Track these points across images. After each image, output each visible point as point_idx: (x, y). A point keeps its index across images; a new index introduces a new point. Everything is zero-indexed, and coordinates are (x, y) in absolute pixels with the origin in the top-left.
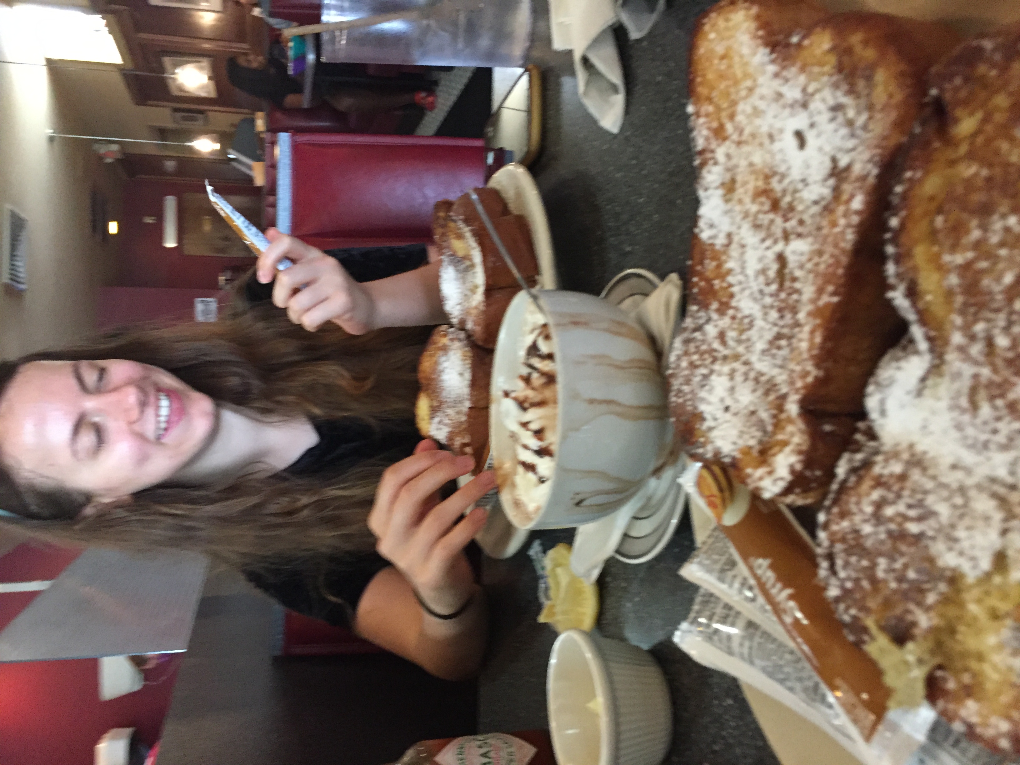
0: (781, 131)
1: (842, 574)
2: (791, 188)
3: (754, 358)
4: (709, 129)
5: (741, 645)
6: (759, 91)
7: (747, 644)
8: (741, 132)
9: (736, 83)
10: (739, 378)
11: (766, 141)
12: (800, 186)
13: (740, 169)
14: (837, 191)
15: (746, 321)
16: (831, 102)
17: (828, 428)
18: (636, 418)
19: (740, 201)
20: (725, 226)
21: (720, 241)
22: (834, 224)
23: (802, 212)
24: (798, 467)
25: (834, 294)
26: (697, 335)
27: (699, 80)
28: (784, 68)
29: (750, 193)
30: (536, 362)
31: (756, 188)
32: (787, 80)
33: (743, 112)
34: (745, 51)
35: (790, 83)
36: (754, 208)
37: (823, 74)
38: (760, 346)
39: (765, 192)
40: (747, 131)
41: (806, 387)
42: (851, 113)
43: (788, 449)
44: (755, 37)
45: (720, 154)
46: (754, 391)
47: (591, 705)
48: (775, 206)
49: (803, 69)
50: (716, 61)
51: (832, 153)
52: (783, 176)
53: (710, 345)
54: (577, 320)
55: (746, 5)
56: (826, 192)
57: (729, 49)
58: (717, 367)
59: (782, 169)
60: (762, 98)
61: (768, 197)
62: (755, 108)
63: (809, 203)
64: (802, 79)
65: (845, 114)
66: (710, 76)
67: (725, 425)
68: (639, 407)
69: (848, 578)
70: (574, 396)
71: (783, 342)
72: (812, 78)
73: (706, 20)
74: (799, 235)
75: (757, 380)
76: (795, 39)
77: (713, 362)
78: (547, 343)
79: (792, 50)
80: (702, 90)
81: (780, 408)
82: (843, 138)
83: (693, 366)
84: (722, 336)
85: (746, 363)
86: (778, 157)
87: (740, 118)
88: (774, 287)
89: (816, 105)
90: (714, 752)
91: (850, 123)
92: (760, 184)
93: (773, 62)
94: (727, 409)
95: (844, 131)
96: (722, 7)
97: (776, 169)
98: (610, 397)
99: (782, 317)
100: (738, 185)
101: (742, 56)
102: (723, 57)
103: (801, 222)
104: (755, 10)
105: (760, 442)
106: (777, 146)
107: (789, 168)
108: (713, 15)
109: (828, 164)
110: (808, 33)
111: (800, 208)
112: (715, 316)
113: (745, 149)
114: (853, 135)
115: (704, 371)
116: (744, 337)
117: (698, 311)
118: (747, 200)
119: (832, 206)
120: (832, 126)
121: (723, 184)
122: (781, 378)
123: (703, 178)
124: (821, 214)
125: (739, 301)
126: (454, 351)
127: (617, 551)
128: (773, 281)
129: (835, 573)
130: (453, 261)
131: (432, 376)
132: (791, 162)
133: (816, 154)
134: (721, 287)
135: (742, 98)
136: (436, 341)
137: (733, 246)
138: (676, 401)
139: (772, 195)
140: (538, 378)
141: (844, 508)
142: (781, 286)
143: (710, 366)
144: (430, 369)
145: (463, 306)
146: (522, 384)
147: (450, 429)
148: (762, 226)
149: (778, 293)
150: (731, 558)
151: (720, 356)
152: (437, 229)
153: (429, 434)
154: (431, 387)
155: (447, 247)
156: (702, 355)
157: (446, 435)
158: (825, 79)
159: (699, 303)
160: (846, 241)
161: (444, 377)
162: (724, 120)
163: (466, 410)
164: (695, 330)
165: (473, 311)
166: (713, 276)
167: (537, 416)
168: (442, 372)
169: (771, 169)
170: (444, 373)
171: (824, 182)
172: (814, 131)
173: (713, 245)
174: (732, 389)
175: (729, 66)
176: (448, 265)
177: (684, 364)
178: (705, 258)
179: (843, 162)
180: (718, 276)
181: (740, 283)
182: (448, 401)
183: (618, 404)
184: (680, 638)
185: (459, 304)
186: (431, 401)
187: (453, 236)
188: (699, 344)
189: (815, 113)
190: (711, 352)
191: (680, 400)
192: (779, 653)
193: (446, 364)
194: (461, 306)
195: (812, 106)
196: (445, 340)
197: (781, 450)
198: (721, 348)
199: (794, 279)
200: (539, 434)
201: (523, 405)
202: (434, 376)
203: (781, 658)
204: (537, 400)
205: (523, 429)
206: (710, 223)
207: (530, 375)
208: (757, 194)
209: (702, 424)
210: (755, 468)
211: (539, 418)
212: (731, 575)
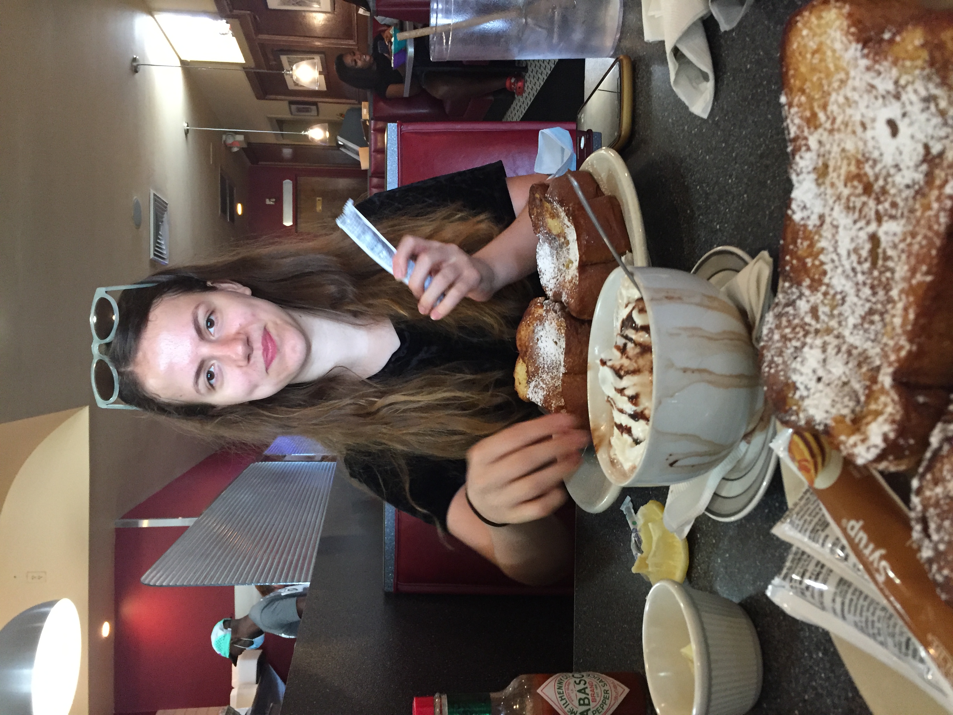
0: (874, 120)
1: (935, 537)
2: (884, 172)
3: (846, 333)
4: (801, 118)
5: (834, 601)
6: (850, 83)
7: (839, 600)
8: (834, 120)
9: (829, 75)
10: (831, 351)
11: (859, 130)
12: (892, 171)
13: (833, 155)
14: (929, 176)
15: (839, 297)
16: (923, 93)
17: (921, 399)
18: (727, 387)
19: (833, 185)
20: (817, 208)
21: (812, 222)
22: (928, 207)
23: (894, 195)
24: (892, 436)
25: (927, 273)
26: (790, 310)
27: (791, 72)
28: (876, 62)
29: (842, 178)
30: (631, 333)
31: (849, 172)
32: (879, 73)
33: (836, 102)
34: (838, 46)
35: (882, 76)
36: (846, 192)
37: (916, 67)
38: (852, 321)
39: (859, 177)
40: (839, 121)
41: (899, 360)
42: (943, 104)
43: (881, 419)
44: (848, 33)
45: (813, 142)
46: (847, 363)
47: (684, 650)
48: (868, 189)
49: (895, 63)
50: (809, 56)
51: (924, 140)
52: (875, 162)
53: (802, 319)
54: (671, 294)
55: (838, 4)
56: (919, 177)
57: (821, 44)
58: (809, 340)
59: (876, 154)
60: (854, 89)
61: (860, 181)
62: (847, 98)
63: (902, 187)
64: (895, 72)
65: (937, 105)
66: (803, 69)
67: (818, 395)
68: (731, 376)
69: (941, 541)
70: (669, 365)
71: (876, 318)
72: (904, 70)
73: (798, 18)
74: (892, 217)
75: (849, 353)
76: (887, 36)
77: (805, 336)
78: (643, 315)
79: (884, 45)
80: (795, 83)
81: (874, 380)
82: (935, 127)
83: (785, 338)
84: (814, 311)
85: (838, 337)
86: (871, 144)
87: (833, 108)
88: (867, 266)
89: (909, 95)
90: (805, 701)
91: (942, 113)
92: (853, 168)
93: (866, 56)
94: (819, 379)
95: (937, 120)
96: (813, 6)
97: (867, 155)
98: (702, 367)
99: (874, 294)
100: (831, 169)
101: (834, 51)
102: (814, 53)
103: (894, 205)
104: (847, 9)
105: (853, 411)
106: (869, 133)
107: (881, 155)
108: (806, 14)
109: (921, 150)
110: (900, 29)
111: (893, 191)
112: (807, 292)
113: (837, 136)
114: (945, 124)
115: (798, 344)
116: (836, 312)
117: (791, 287)
118: (840, 185)
119: (926, 190)
120: (925, 115)
121: (815, 169)
122: (874, 351)
123: (797, 164)
124: (914, 198)
125: (830, 278)
126: (550, 321)
127: (708, 509)
128: (866, 260)
129: (928, 536)
130: (548, 239)
131: (529, 344)
132: (883, 149)
133: (908, 142)
134: (813, 265)
135: (834, 90)
136: (532, 311)
137: (825, 227)
138: (769, 372)
139: (865, 179)
140: (633, 348)
141: (937, 474)
142: (874, 264)
143: (802, 339)
144: (527, 337)
145: (557, 280)
146: (618, 354)
147: (545, 392)
148: (854, 208)
149: (870, 271)
150: (823, 519)
151: (812, 329)
152: (533, 209)
153: (528, 397)
154: (528, 354)
155: (543, 226)
156: (794, 329)
157: (542, 398)
158: (917, 72)
159: (791, 280)
160: (939, 224)
161: (540, 344)
162: (817, 109)
163: (561, 375)
164: (787, 305)
165: (568, 284)
166: (805, 255)
167: (632, 383)
168: (538, 340)
169: (863, 155)
170: (540, 341)
171: (917, 166)
172: (907, 120)
173: (805, 226)
174: (825, 361)
175: (822, 60)
176: (544, 242)
177: (776, 337)
178: (797, 238)
179: (936, 149)
180: (810, 255)
181: (833, 261)
182: (544, 367)
183: (710, 373)
184: (773, 592)
185: (553, 278)
186: (527, 367)
187: (548, 216)
188: (791, 318)
189: (907, 103)
190: (804, 325)
191: (773, 371)
192: (871, 609)
193: (541, 333)
194: (555, 280)
195: (904, 97)
196: (541, 311)
197: (875, 419)
198: (813, 322)
199: (887, 258)
200: (634, 399)
201: (619, 373)
202: (531, 344)
203: (873, 614)
204: (631, 368)
205: (619, 395)
206: (802, 205)
207: (625, 345)
208: (850, 179)
209: (795, 394)
210: (849, 435)
211: (635, 385)
212: (823, 535)
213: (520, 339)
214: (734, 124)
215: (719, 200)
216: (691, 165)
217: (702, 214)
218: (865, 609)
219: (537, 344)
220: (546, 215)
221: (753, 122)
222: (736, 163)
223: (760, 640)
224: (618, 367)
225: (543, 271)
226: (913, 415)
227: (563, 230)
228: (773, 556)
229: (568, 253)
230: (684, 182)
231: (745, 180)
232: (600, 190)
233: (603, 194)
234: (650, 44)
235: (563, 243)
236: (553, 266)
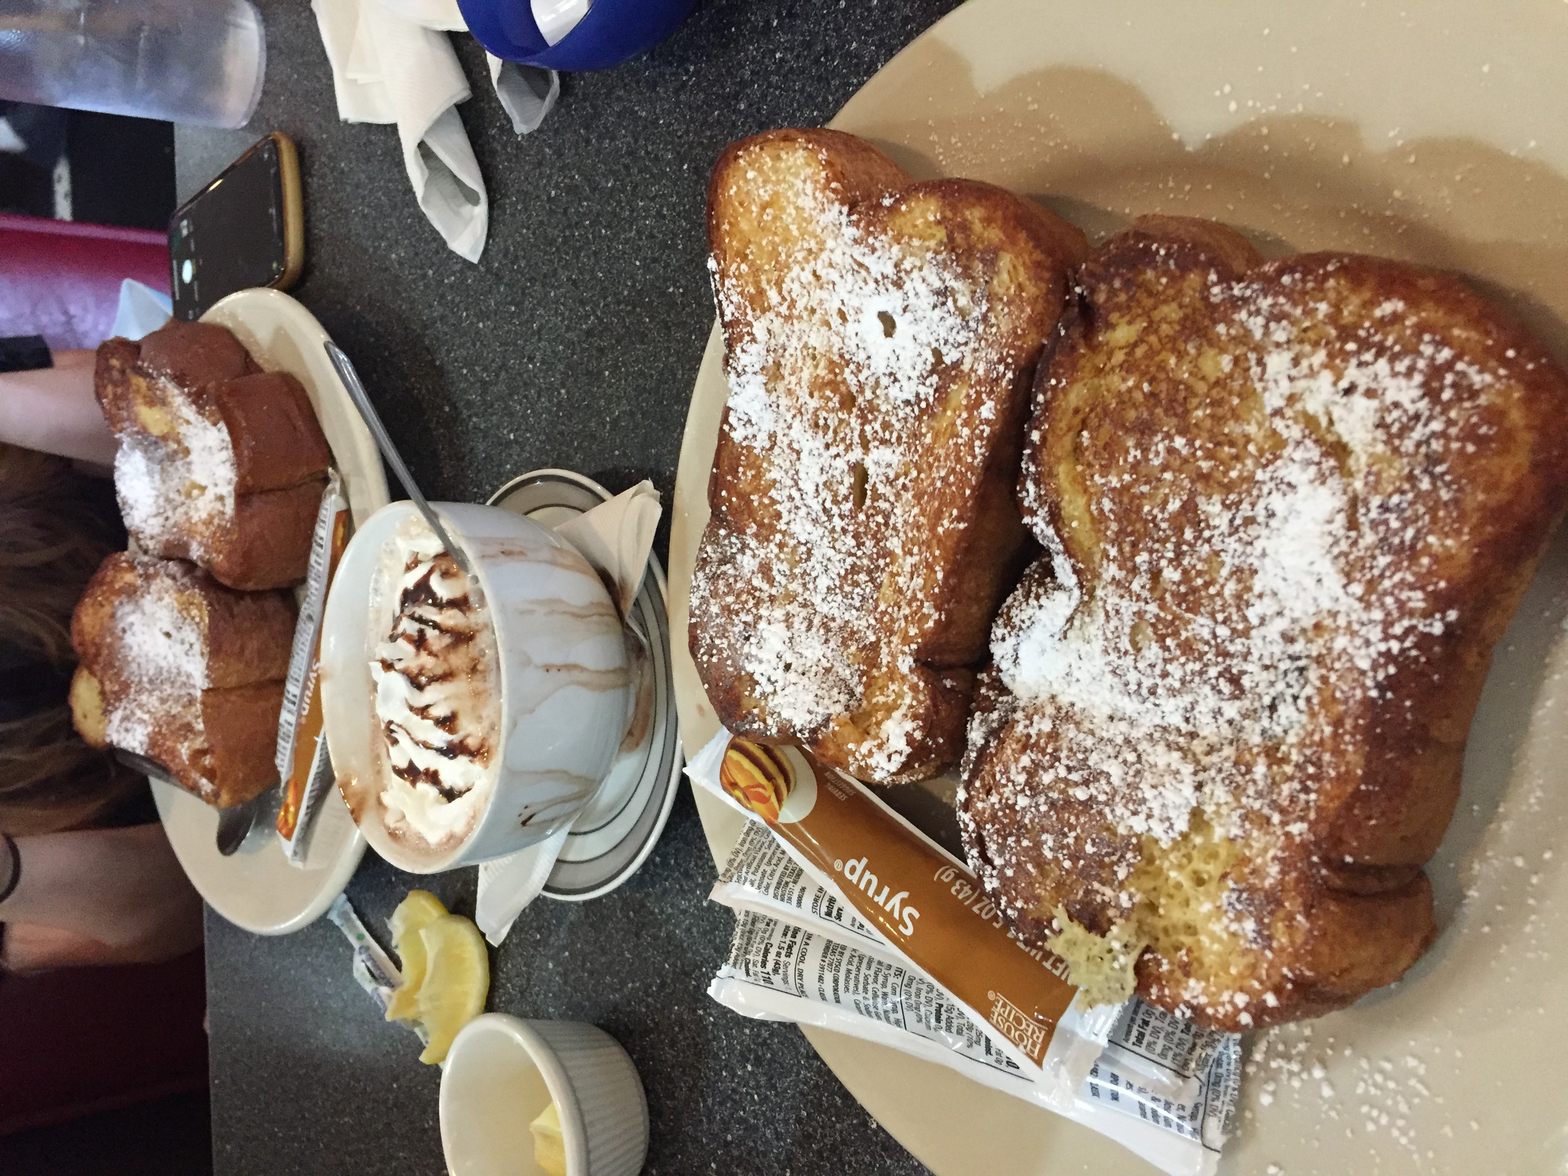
0: (859, 310)
1: (998, 862)
2: (872, 382)
3: (817, 600)
4: (742, 294)
5: (821, 979)
6: (824, 256)
7: (828, 977)
8: (793, 304)
9: (788, 240)
10: (799, 625)
11: (836, 321)
12: (885, 381)
13: (790, 351)
14: (942, 392)
15: (803, 549)
16: (936, 283)
17: (948, 683)
18: (603, 688)
19: (790, 392)
20: (766, 423)
21: (761, 443)
23: (887, 413)
24: (918, 735)
25: (959, 519)
26: (728, 568)
28: (869, 233)
29: (807, 383)
30: (428, 612)
31: (816, 377)
32: (873, 250)
33: (798, 278)
34: (807, 203)
35: (877, 254)
36: (813, 403)
37: (927, 249)
38: (824, 582)
39: (834, 385)
40: (800, 305)
41: (923, 634)
42: (963, 301)
43: (897, 715)
44: (826, 188)
45: (759, 329)
46: (827, 641)
48: (848, 401)
49: (897, 239)
50: (755, 208)
51: (934, 345)
53: (749, 581)
54: (507, 548)
55: (810, 146)
56: (927, 391)
58: (763, 612)
59: (861, 357)
60: (831, 265)
61: (835, 391)
62: (817, 276)
63: (899, 402)
64: (896, 251)
65: (955, 301)
66: (745, 226)
67: (790, 689)
68: (614, 671)
69: (1007, 864)
70: (525, 662)
71: (863, 577)
72: (909, 250)
73: (741, 153)
74: (884, 442)
75: (825, 625)
76: (887, 202)
77: (757, 605)
78: (449, 582)
79: (882, 213)
80: (732, 243)
81: (873, 662)
82: (950, 329)
83: (726, 609)
84: (765, 570)
85: (804, 605)
86: (852, 342)
87: (792, 286)
88: (847, 506)
89: (914, 284)
90: (727, 1144)
91: (963, 313)
92: (823, 373)
93: (855, 224)
94: (788, 667)
95: (954, 321)
96: (769, 141)
97: (847, 357)
98: (571, 660)
99: (859, 545)
100: (786, 372)
101: (799, 209)
102: (764, 206)
103: (886, 426)
104: (824, 154)
105: (847, 708)
106: (851, 328)
107: (869, 358)
108: (755, 149)
109: (929, 357)
110: (907, 196)
111: (885, 408)
112: (753, 543)
113: (797, 326)
114: (966, 326)
115: (749, 619)
116: (797, 571)
117: (728, 536)
118: (802, 392)
120: (938, 313)
121: (763, 368)
122: (862, 623)
124: (918, 418)
125: (788, 523)
126: (156, 596)
127: (546, 888)
128: (846, 498)
129: (988, 861)
130: (141, 443)
131: (103, 637)
132: (872, 351)
133: (910, 343)
134: (761, 503)
135: (796, 262)
136: (108, 579)
137: (777, 450)
138: (709, 661)
139: (843, 388)
140: (439, 637)
141: (988, 779)
142: (859, 502)
143: (754, 610)
144: (98, 627)
145: (167, 519)
146: (410, 649)
147: (150, 729)
148: (827, 427)
149: (853, 516)
150: (791, 867)
151: (765, 596)
152: (105, 387)
153: (108, 740)
154: (101, 659)
155: (128, 419)
156: (738, 596)
157: (145, 740)
158: (930, 255)
159: (728, 526)
160: (974, 457)
161: (129, 639)
162: (764, 285)
163: (199, 694)
164: (723, 561)
165: (201, 528)
166: (748, 489)
167: (442, 696)
168: (124, 631)
169: (841, 356)
170: (129, 633)
171: (922, 379)
172: (909, 316)
173: (750, 448)
174: (791, 639)
175: (775, 218)
176: (133, 448)
177: (714, 609)
178: (739, 465)
179: (950, 358)
180: (756, 490)
181: (791, 498)
182: (140, 682)
183: (583, 669)
184: (718, 991)
185: (156, 516)
186: (102, 683)
187: (140, 400)
188: (731, 580)
189: (911, 294)
190: (753, 590)
191: (714, 660)
192: (881, 979)
193: (132, 618)
194: (161, 520)
195: (908, 286)
196: (129, 577)
197: (888, 716)
198: (765, 586)
199: (876, 497)
200: (447, 723)
201: (416, 682)
202: (109, 640)
203: (884, 985)
204: (439, 671)
205: (419, 718)
206: (746, 418)
207: (421, 632)
208: (817, 386)
209: (753, 690)
210: (859, 743)
211: (446, 699)
212: (797, 889)
213: (81, 633)
214: (531, 279)
215: (511, 395)
216: (446, 334)
217: (477, 415)
218: (871, 980)
219: (122, 639)
220: (135, 398)
221: (569, 279)
222: (540, 340)
223: (640, 1073)
224: (416, 671)
225: (131, 501)
226: (942, 707)
227: (173, 428)
228: (656, 938)
229: (189, 471)
230: (434, 360)
231: (561, 367)
232: (252, 360)
233: (260, 370)
234: (353, 126)
235: (175, 452)
236: (154, 493)
